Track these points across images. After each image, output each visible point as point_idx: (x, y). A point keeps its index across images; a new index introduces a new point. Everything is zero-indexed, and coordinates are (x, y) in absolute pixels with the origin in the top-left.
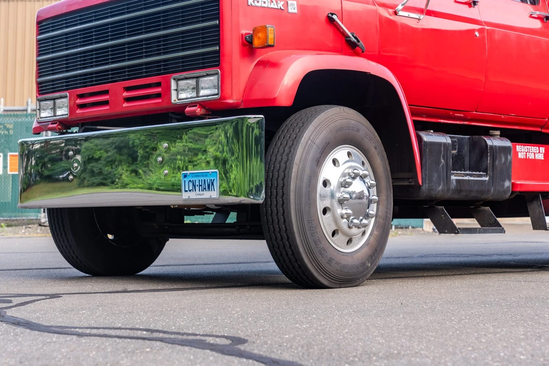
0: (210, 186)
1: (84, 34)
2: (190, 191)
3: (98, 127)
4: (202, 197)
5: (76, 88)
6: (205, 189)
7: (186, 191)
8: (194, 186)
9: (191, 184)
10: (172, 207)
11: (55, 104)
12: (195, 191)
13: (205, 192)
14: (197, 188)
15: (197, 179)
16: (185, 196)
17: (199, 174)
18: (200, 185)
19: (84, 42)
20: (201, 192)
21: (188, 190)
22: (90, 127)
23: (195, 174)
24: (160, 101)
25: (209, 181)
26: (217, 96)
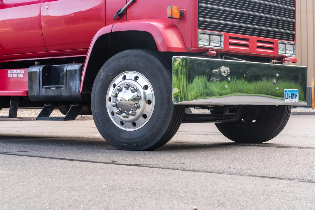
0: (295, 97)
2: (288, 98)
3: (234, 58)
4: (292, 102)
5: (229, 32)
7: (286, 98)
8: (289, 96)
9: (288, 95)
11: (210, 38)
12: (290, 99)
13: (293, 100)
14: (291, 97)
15: (291, 93)
16: (286, 101)
20: (292, 100)
22: (229, 57)
23: (290, 91)
24: (273, 52)
25: (295, 94)
26: (293, 55)
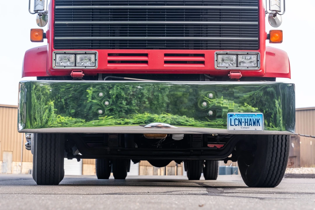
0: (256, 123)
1: (113, 12)
2: (236, 125)
3: (126, 78)
4: (247, 129)
6: (251, 124)
7: (231, 125)
8: (240, 122)
9: (237, 121)
10: (213, 135)
12: (241, 125)
14: (243, 124)
15: (243, 118)
16: (231, 128)
17: (244, 115)
18: (245, 122)
19: (113, 17)
20: (248, 127)
21: (234, 124)
23: (241, 115)
25: (254, 120)
26: (257, 68)
